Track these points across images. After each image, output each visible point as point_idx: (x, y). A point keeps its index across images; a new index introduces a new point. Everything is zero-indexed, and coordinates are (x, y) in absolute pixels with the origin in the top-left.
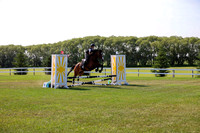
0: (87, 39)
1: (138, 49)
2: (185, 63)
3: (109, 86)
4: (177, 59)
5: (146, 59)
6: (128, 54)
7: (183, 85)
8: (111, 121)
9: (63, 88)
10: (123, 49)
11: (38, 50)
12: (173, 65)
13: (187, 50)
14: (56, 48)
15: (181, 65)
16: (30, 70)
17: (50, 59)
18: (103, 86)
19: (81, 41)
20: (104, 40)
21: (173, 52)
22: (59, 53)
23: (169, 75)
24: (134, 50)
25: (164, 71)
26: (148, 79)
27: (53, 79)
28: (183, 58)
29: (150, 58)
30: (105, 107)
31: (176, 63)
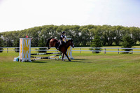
0: (45, 27)
1: (80, 34)
2: (114, 43)
4: (107, 41)
5: (86, 41)
6: (73, 38)
8: (61, 84)
9: (28, 61)
10: (70, 34)
11: (10, 35)
12: (104, 45)
13: (115, 35)
14: (23, 34)
15: (111, 45)
16: (5, 49)
17: (19, 41)
19: (40, 29)
21: (105, 36)
23: (102, 52)
24: (77, 35)
26: (87, 55)
27: (20, 56)
28: (112, 40)
29: (89, 40)
30: (57, 74)
31: (107, 44)
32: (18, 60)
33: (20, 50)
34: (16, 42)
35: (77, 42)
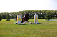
0: (27, 11)
1: (41, 13)
2: (55, 17)
6: (39, 15)
8: (34, 34)
9: (20, 24)
10: (37, 14)
11: (13, 14)
12: (51, 18)
13: (56, 14)
14: (18, 13)
15: (54, 18)
16: (11, 19)
18: (32, 24)
19: (25, 11)
20: (32, 11)
21: (52, 14)
22: (19, 15)
23: (50, 21)
24: (40, 14)
26: (44, 22)
28: (54, 16)
29: (45, 16)
30: (32, 30)
31: (52, 17)
32: (16, 24)
33: (17, 20)
34: (15, 17)
35: (40, 16)
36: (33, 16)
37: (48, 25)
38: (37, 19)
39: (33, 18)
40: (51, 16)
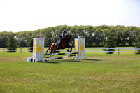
0: (58, 27)
1: (93, 34)
2: (127, 44)
3: (73, 60)
4: (121, 41)
5: (99, 41)
6: (86, 38)
7: (125, 59)
8: (74, 84)
9: (41, 61)
10: (84, 35)
11: (23, 35)
12: (118, 46)
13: (128, 36)
14: (37, 34)
15: (124, 46)
16: (18, 50)
17: (32, 41)
18: (69, 60)
19: (54, 29)
20: (70, 28)
21: (119, 36)
22: (38, 37)
23: (115, 53)
24: (91, 35)
25: (112, 50)
27: (34, 56)
28: (125, 41)
29: (102, 40)
30: (71, 75)
31: (120, 44)
32: (32, 60)
33: (33, 50)
34: (30, 43)
35: (90, 42)
36: (74, 40)
37: (109, 64)
38: (82, 48)
39: (73, 46)
40: (116, 40)
